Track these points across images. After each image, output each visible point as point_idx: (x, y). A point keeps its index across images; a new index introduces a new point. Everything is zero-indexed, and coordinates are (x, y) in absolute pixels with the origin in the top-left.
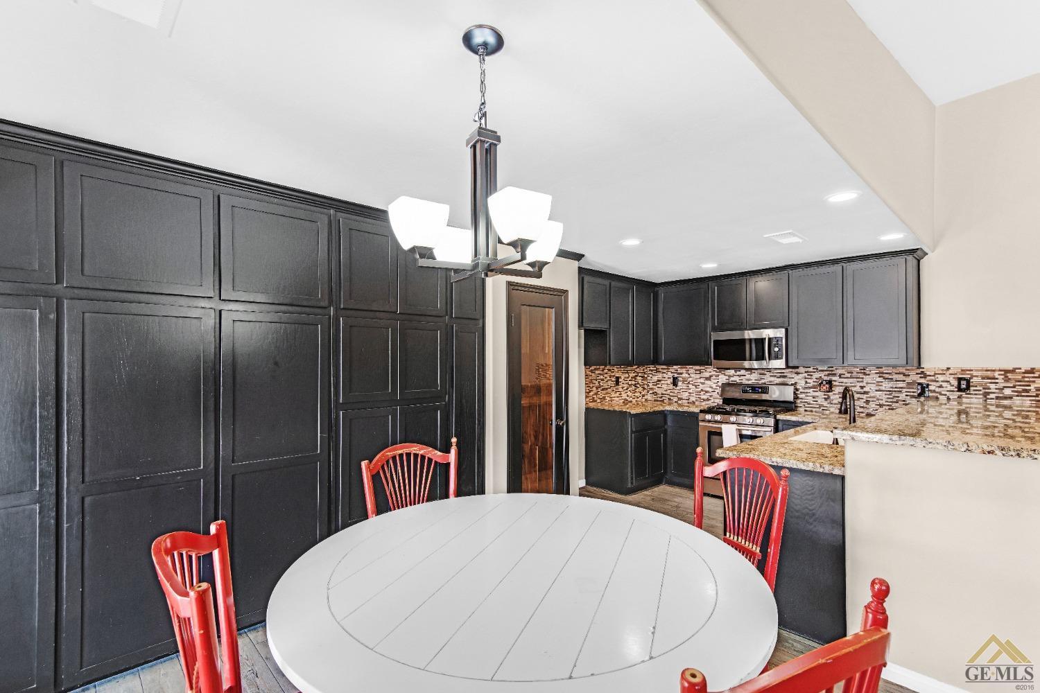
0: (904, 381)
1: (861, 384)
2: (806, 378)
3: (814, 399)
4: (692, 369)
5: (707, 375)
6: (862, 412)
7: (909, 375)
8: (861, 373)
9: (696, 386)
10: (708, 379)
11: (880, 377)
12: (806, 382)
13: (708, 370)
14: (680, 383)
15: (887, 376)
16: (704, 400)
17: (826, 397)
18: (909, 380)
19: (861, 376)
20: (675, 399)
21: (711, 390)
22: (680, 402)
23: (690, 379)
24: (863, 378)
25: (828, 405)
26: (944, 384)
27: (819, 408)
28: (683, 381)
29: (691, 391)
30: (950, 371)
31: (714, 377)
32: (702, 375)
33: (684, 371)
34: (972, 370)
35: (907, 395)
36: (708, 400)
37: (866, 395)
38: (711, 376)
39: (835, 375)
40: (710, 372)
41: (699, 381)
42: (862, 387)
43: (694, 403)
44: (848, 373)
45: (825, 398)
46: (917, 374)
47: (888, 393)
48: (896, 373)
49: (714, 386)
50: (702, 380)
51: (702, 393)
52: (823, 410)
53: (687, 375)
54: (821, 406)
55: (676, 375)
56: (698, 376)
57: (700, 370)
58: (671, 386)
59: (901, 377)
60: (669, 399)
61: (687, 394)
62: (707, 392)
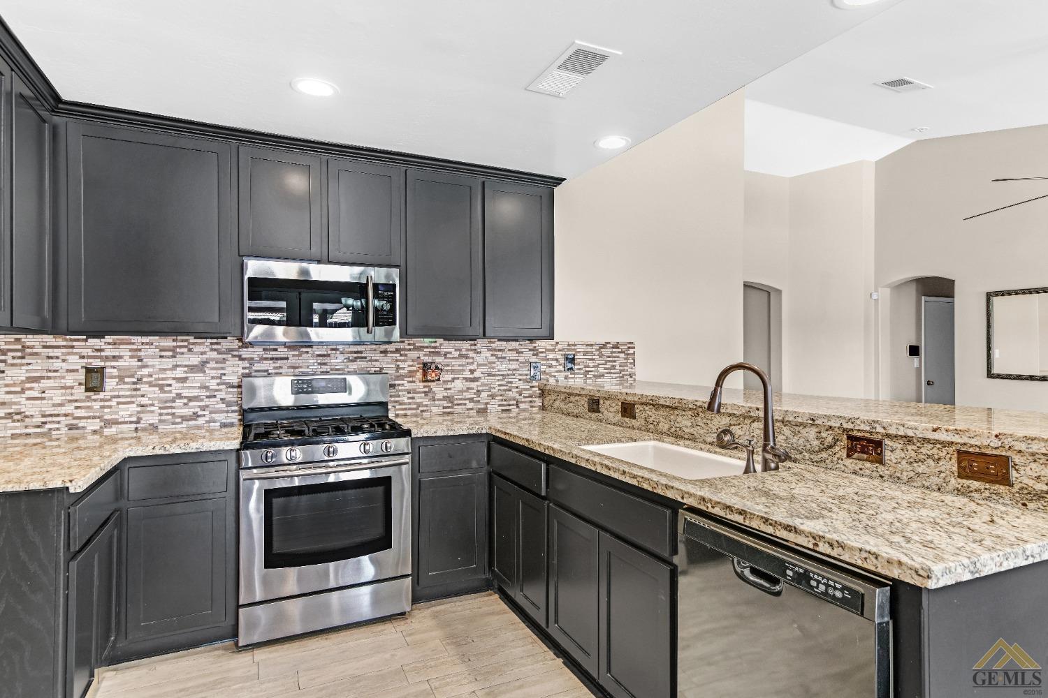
0: (517, 360)
1: (472, 367)
2: (397, 361)
3: (410, 395)
4: (150, 346)
5: (195, 360)
6: (472, 409)
7: (522, 353)
8: (471, 350)
9: (161, 387)
10: (200, 368)
11: (492, 355)
12: (398, 368)
13: (197, 349)
14: (110, 384)
15: (499, 354)
16: (184, 418)
17: (427, 390)
18: (522, 359)
19: (471, 354)
20: (95, 425)
21: (204, 393)
22: (107, 431)
23: (146, 371)
24: (473, 358)
25: (429, 403)
26: (554, 363)
27: (417, 409)
28: (121, 379)
29: (145, 401)
30: (559, 347)
31: (212, 364)
32: (179, 360)
33: (124, 351)
34: (575, 345)
35: (520, 380)
36: (196, 416)
37: (476, 383)
38: (204, 363)
39: (438, 354)
40: (202, 353)
41: (169, 374)
42: (472, 372)
43: (154, 428)
44: (456, 350)
45: (425, 392)
46: (530, 350)
47: (501, 378)
48: (509, 350)
49: (213, 384)
50: (179, 373)
51: (179, 403)
52: (422, 411)
53: (134, 363)
54: (419, 405)
55: (97, 363)
56: (168, 363)
57: (173, 349)
58: (80, 392)
59: (513, 355)
60: (71, 427)
61: (134, 408)
62: (190, 399)
